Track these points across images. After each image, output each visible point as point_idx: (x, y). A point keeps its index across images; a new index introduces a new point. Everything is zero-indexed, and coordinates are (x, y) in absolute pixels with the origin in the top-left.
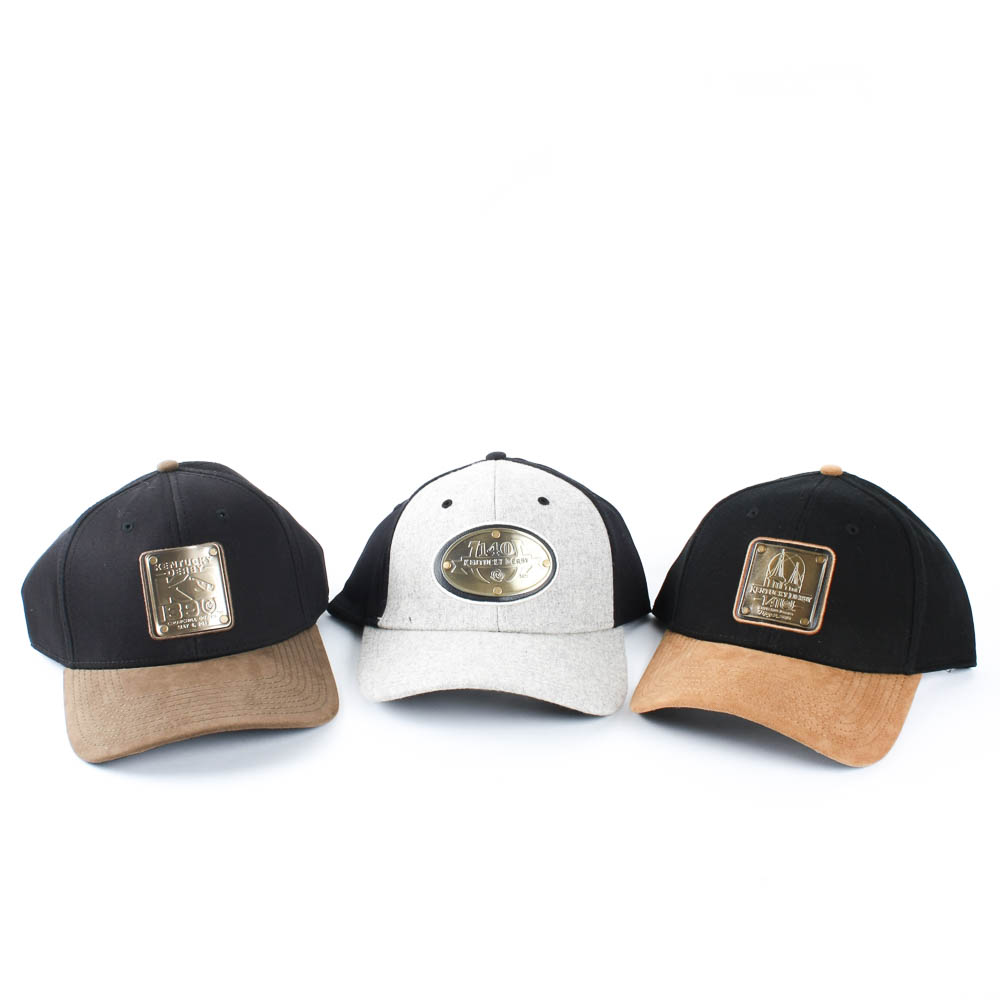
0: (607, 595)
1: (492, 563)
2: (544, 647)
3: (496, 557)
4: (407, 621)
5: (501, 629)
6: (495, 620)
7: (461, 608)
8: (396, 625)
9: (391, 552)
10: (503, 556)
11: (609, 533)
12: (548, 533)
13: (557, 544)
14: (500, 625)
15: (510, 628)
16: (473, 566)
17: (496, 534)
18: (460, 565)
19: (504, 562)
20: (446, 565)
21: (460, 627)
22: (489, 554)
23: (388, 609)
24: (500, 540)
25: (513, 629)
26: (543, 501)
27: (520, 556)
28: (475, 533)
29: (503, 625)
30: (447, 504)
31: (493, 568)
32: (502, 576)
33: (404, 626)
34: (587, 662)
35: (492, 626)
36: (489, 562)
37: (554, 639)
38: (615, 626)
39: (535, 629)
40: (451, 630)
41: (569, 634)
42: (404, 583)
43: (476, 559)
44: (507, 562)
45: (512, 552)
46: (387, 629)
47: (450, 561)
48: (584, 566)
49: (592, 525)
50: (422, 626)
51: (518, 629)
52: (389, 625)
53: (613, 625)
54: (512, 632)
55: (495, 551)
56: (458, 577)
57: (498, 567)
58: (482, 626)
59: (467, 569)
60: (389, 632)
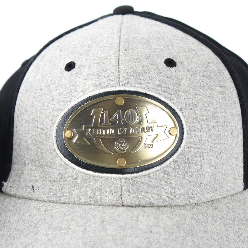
0: (237, 158)
1: (116, 132)
2: (170, 223)
3: (120, 126)
4: (30, 190)
5: (125, 203)
6: (119, 194)
7: (84, 180)
8: (19, 194)
9: (15, 114)
10: (127, 125)
11: (239, 94)
12: (175, 98)
13: (184, 110)
14: (124, 199)
15: (134, 202)
16: (95, 136)
17: (120, 101)
18: (82, 134)
19: (128, 131)
20: (68, 134)
21: (83, 200)
22: (113, 123)
23: (13, 173)
24: (124, 108)
25: (138, 203)
26: (170, 63)
27: (145, 125)
28: (98, 100)
29: (127, 199)
30: (70, 66)
31: (117, 138)
32: (126, 146)
33: (26, 195)
34: (216, 237)
35: (115, 200)
36: (112, 131)
37: (182, 211)
38: (245, 189)
39: (161, 202)
40: (74, 203)
41: (197, 204)
42: (28, 149)
43: (99, 128)
44: (131, 130)
45: (137, 121)
46: (11, 196)
47: (71, 130)
48: (213, 131)
49: (221, 87)
50: (44, 197)
51: (143, 203)
52: (13, 192)
53: (243, 188)
54: (136, 206)
55: (119, 119)
56: (81, 146)
57: (122, 136)
58: (106, 201)
59: (89, 139)
60: (13, 199)
